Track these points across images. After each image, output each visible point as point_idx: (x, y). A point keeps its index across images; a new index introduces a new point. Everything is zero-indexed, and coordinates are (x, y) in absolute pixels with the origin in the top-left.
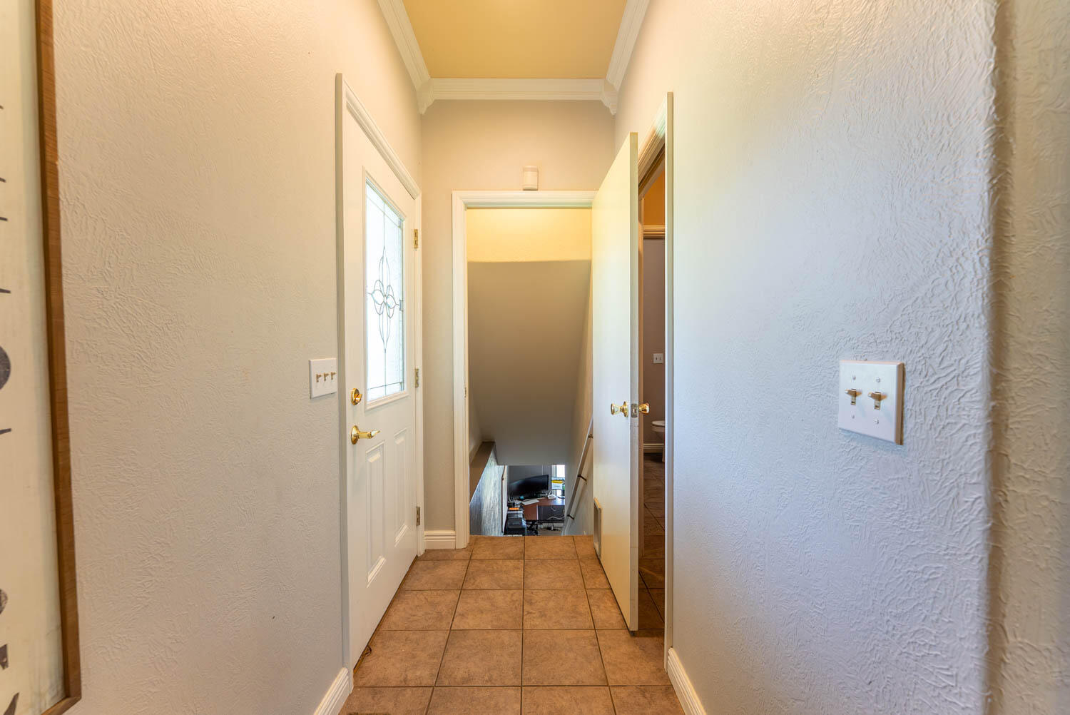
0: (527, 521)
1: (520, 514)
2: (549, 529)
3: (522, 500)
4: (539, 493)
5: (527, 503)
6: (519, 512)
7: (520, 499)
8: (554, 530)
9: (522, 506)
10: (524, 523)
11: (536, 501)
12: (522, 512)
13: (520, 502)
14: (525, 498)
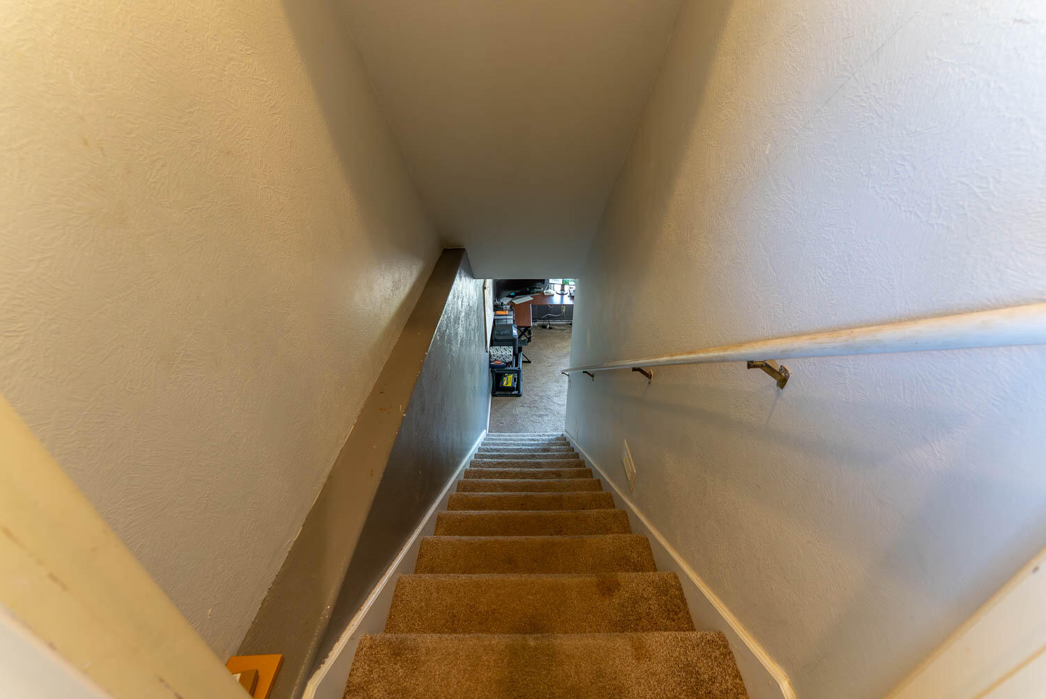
0: (519, 328)
1: (510, 319)
2: (544, 327)
3: (512, 297)
4: (533, 288)
5: (517, 302)
6: (508, 317)
7: (509, 296)
8: (550, 328)
9: (512, 305)
10: (515, 332)
11: (529, 298)
12: (512, 317)
13: (510, 299)
14: (517, 294)
